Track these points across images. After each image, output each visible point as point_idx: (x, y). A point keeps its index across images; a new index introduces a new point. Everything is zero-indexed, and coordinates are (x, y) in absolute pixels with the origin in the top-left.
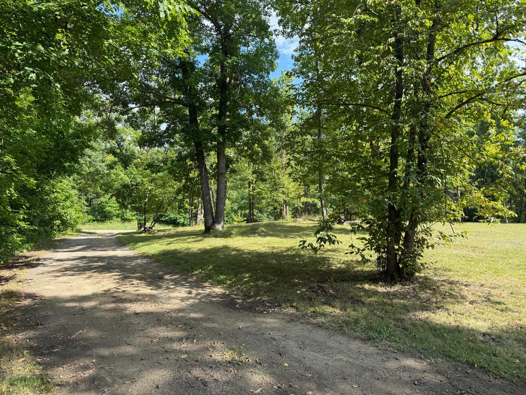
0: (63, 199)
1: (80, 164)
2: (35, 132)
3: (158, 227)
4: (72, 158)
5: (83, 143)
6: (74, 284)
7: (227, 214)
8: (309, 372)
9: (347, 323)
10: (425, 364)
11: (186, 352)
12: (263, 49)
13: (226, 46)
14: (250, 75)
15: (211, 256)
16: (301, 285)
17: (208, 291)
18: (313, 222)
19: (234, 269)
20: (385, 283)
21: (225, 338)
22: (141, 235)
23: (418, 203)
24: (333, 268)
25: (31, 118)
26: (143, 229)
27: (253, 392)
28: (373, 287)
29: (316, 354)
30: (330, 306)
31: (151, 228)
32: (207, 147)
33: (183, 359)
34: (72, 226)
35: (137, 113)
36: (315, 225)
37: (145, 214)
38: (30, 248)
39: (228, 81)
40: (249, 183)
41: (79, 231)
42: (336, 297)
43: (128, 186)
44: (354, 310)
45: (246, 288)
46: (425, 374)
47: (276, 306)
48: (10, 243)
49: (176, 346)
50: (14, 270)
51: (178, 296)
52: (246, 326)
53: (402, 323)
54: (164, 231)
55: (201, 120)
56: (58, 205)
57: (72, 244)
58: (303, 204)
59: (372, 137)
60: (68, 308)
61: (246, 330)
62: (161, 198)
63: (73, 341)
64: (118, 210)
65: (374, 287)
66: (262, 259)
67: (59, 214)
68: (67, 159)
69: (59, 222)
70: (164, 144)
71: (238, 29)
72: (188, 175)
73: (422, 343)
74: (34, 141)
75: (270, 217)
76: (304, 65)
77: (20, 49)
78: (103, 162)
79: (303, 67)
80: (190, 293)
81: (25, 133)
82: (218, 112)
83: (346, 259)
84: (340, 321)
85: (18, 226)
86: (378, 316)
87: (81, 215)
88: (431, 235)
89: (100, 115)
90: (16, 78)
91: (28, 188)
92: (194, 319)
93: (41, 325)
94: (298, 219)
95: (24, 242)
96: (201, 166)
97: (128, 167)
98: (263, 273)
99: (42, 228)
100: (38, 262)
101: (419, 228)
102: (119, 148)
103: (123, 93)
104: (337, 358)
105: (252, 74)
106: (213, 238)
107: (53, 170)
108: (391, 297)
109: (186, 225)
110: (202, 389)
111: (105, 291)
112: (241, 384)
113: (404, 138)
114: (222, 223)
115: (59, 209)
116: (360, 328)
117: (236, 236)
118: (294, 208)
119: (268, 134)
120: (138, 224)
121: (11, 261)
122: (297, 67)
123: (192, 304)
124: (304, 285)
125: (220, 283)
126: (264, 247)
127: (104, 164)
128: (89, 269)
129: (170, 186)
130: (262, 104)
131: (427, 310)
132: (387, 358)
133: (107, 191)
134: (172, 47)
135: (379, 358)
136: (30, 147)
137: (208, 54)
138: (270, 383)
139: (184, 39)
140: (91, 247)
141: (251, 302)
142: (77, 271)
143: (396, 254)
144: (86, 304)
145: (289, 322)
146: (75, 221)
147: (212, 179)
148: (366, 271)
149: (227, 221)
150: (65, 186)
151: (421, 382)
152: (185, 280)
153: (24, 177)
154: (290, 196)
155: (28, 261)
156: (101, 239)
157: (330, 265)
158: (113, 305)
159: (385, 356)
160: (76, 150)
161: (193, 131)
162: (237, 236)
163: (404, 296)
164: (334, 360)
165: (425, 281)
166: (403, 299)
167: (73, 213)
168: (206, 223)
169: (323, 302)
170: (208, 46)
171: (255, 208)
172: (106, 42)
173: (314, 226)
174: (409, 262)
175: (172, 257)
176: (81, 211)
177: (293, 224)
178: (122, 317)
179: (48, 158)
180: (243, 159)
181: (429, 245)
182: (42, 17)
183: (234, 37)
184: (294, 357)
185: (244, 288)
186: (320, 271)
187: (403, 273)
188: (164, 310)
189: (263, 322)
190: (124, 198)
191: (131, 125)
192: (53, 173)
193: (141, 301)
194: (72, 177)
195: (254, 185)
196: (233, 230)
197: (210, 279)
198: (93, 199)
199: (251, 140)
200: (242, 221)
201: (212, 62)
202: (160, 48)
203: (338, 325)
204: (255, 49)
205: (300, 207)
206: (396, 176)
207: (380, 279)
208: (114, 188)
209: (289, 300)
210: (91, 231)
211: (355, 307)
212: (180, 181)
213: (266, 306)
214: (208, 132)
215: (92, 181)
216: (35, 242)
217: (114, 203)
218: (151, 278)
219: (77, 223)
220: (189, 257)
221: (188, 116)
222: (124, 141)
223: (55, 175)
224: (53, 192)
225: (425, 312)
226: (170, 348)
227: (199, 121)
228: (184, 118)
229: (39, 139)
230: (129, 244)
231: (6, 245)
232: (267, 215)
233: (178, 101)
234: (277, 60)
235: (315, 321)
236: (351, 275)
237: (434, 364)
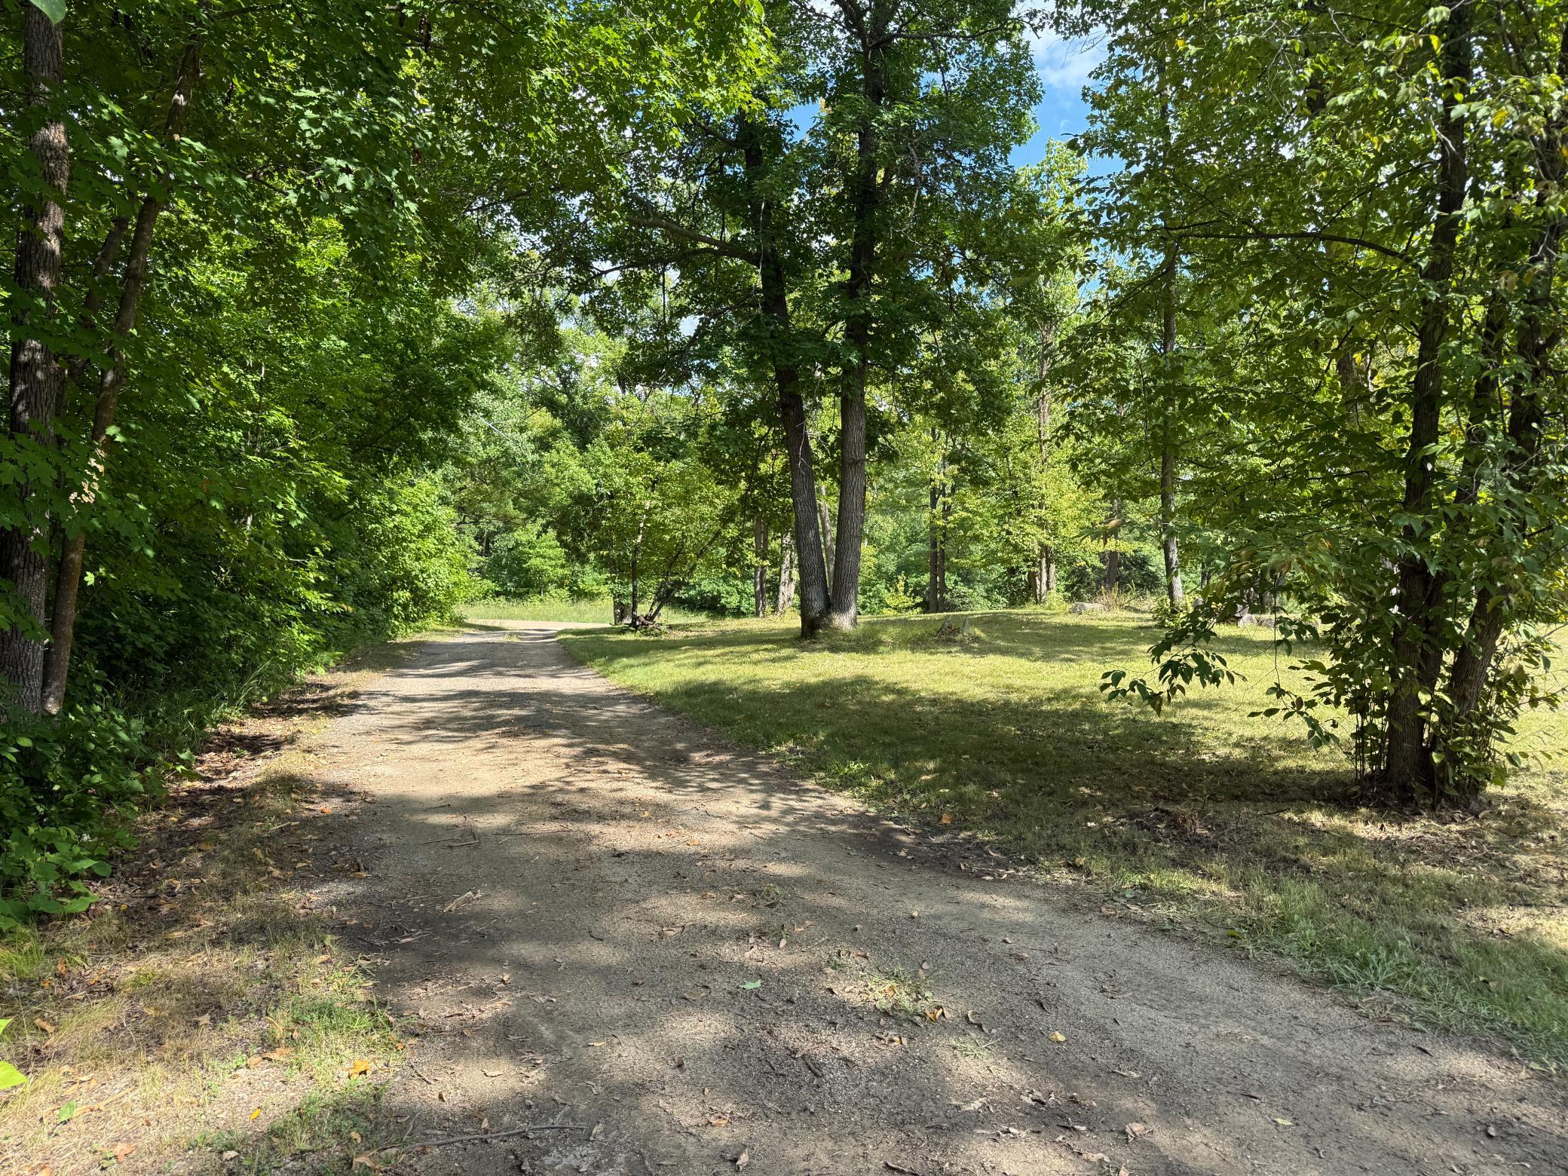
0: (416, 532)
1: (461, 436)
2: (343, 343)
3: (668, 616)
4: (442, 418)
5: (470, 376)
6: (448, 764)
7: (864, 584)
8: (1131, 1065)
9: (1254, 928)
10: (1523, 1074)
11: (759, 974)
12: (991, 77)
13: (877, 71)
14: (950, 157)
15: (822, 706)
16: (1100, 803)
17: (812, 804)
18: (1136, 615)
19: (889, 745)
20: (1381, 812)
21: (872, 944)
22: (623, 637)
23: (1508, 554)
24: (1206, 757)
25: (334, 305)
26: (628, 621)
27: (958, 1107)
28: (1338, 821)
29: (1153, 1014)
30: (1196, 874)
31: (651, 618)
32: (811, 382)
33: (751, 992)
34: (441, 608)
35: (616, 288)
36: (1144, 624)
37: (634, 579)
38: (332, 664)
39: (879, 181)
40: (934, 495)
41: (458, 622)
42: (1215, 846)
43: (589, 498)
44: (1275, 889)
45: (928, 801)
46: (1523, 1106)
47: (1021, 863)
48: (284, 647)
49: (728, 951)
50: (296, 719)
51: (730, 813)
52: (932, 912)
53: (1439, 939)
54: (685, 627)
55: (797, 303)
56: (405, 549)
57: (442, 657)
58: (1102, 560)
59: (1352, 341)
60: (434, 827)
61: (931, 923)
62: (678, 534)
63: (450, 919)
64: (563, 566)
65: (1342, 823)
66: (974, 719)
67: (408, 573)
68: (428, 419)
69: (408, 594)
70: (690, 376)
71: (913, 20)
72: (755, 467)
73: (1512, 1010)
74: (341, 368)
75: (996, 596)
76: (1123, 120)
77: (311, 108)
78: (522, 430)
79: (1119, 126)
80: (766, 806)
81: (318, 347)
82: (848, 274)
83: (1248, 733)
84: (1229, 921)
85: (304, 601)
86: (1358, 913)
87: (464, 576)
88: (1547, 663)
89: (515, 294)
90: (302, 191)
91: (328, 501)
92: (779, 880)
93: (366, 869)
94: (1088, 606)
95: (318, 647)
96: (794, 438)
97: (589, 446)
98: (979, 761)
99: (362, 611)
100: (354, 702)
101: (1510, 638)
102: (565, 391)
103: (578, 229)
104: (1222, 1029)
105: (956, 154)
106: (826, 653)
107: (390, 452)
108: (1402, 857)
109: (744, 614)
110: (808, 1084)
111: (532, 787)
112: (921, 1078)
113: (1465, 341)
114: (852, 611)
115: (408, 561)
116: (1295, 945)
117: (894, 649)
118: (1073, 572)
119: (1000, 340)
120: (615, 608)
121: (286, 697)
122: (1099, 125)
123: (771, 839)
124: (1109, 806)
125: (848, 783)
126: (980, 685)
127: (525, 435)
128: (488, 724)
129: (704, 500)
130: (984, 245)
131: (1528, 905)
132: (1390, 1045)
133: (532, 513)
134: (720, 83)
135: (1362, 1042)
136: (332, 386)
137: (821, 101)
138: (1011, 1087)
139: (757, 55)
140: (492, 666)
141: (942, 845)
142: (455, 730)
143: (1424, 721)
144: (481, 820)
145: (1064, 911)
146: (449, 594)
147: (824, 479)
148: (1314, 773)
149: (864, 607)
150: (423, 496)
151: (1511, 1131)
152: (750, 768)
153: (318, 469)
154: (1063, 531)
155: (328, 698)
156: (517, 644)
157: (1192, 748)
158: (554, 827)
159: (1384, 1037)
160: (451, 393)
161: (772, 337)
162: (898, 651)
163: (1446, 856)
164: (1211, 1035)
165: (1519, 812)
166: (1441, 863)
167: (445, 570)
168: (804, 608)
169: (1173, 860)
170: (823, 76)
171: (948, 569)
172: (534, 77)
173: (1140, 628)
174: (1467, 750)
175: (711, 702)
176: (464, 566)
177: (1071, 620)
178: (578, 861)
179: (378, 416)
180: (918, 418)
181: (1538, 695)
182: (368, 14)
183: (902, 44)
184: (1084, 1016)
185: (921, 803)
186: (1164, 764)
187: (1444, 780)
188: (692, 849)
189: (983, 906)
190: (579, 534)
191: (600, 322)
192: (391, 458)
193: (629, 818)
194: (440, 471)
195: (950, 500)
196: (885, 632)
197: (820, 769)
198: (496, 533)
199: (946, 358)
200: (908, 609)
201: (834, 124)
202: (685, 86)
203: (1222, 931)
204: (966, 75)
205: (1094, 568)
206: (1429, 467)
207: (1361, 797)
208: (551, 503)
209: (1061, 847)
210: (490, 623)
211: (1277, 882)
212: (734, 486)
213: (990, 858)
214: (817, 337)
215: (492, 482)
216: (346, 649)
217: (551, 547)
218: (654, 759)
219: (454, 600)
220: (758, 705)
221: (758, 290)
222: (577, 369)
223: (396, 464)
224: (392, 513)
225: (1522, 910)
226: (713, 958)
227: (790, 307)
228: (749, 296)
229: (355, 365)
230: (592, 660)
231: (275, 654)
232: (987, 591)
233: (732, 249)
234: (1033, 108)
235: (1147, 916)
236: (1265, 781)
237: (1555, 1079)
